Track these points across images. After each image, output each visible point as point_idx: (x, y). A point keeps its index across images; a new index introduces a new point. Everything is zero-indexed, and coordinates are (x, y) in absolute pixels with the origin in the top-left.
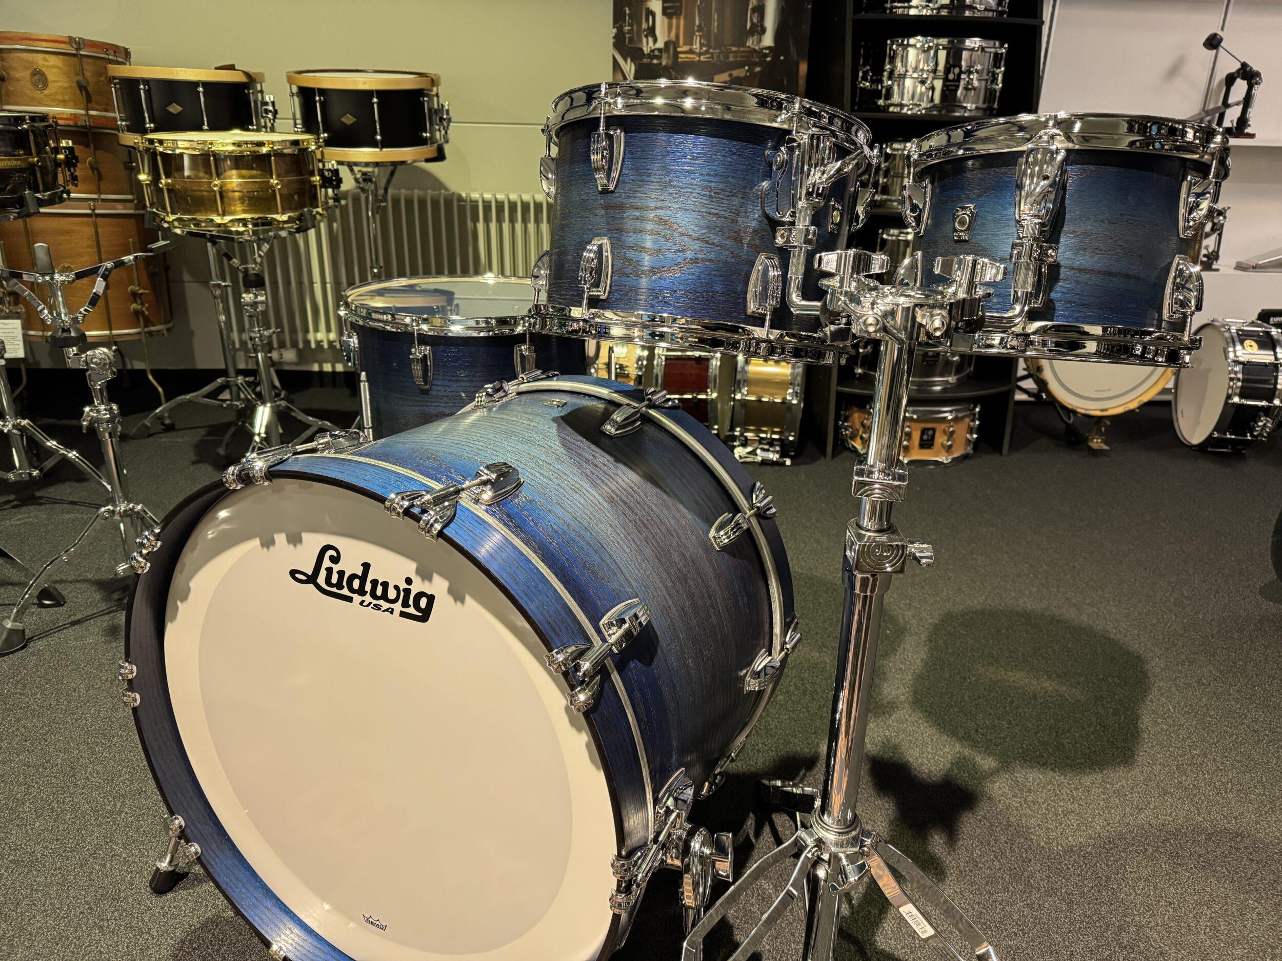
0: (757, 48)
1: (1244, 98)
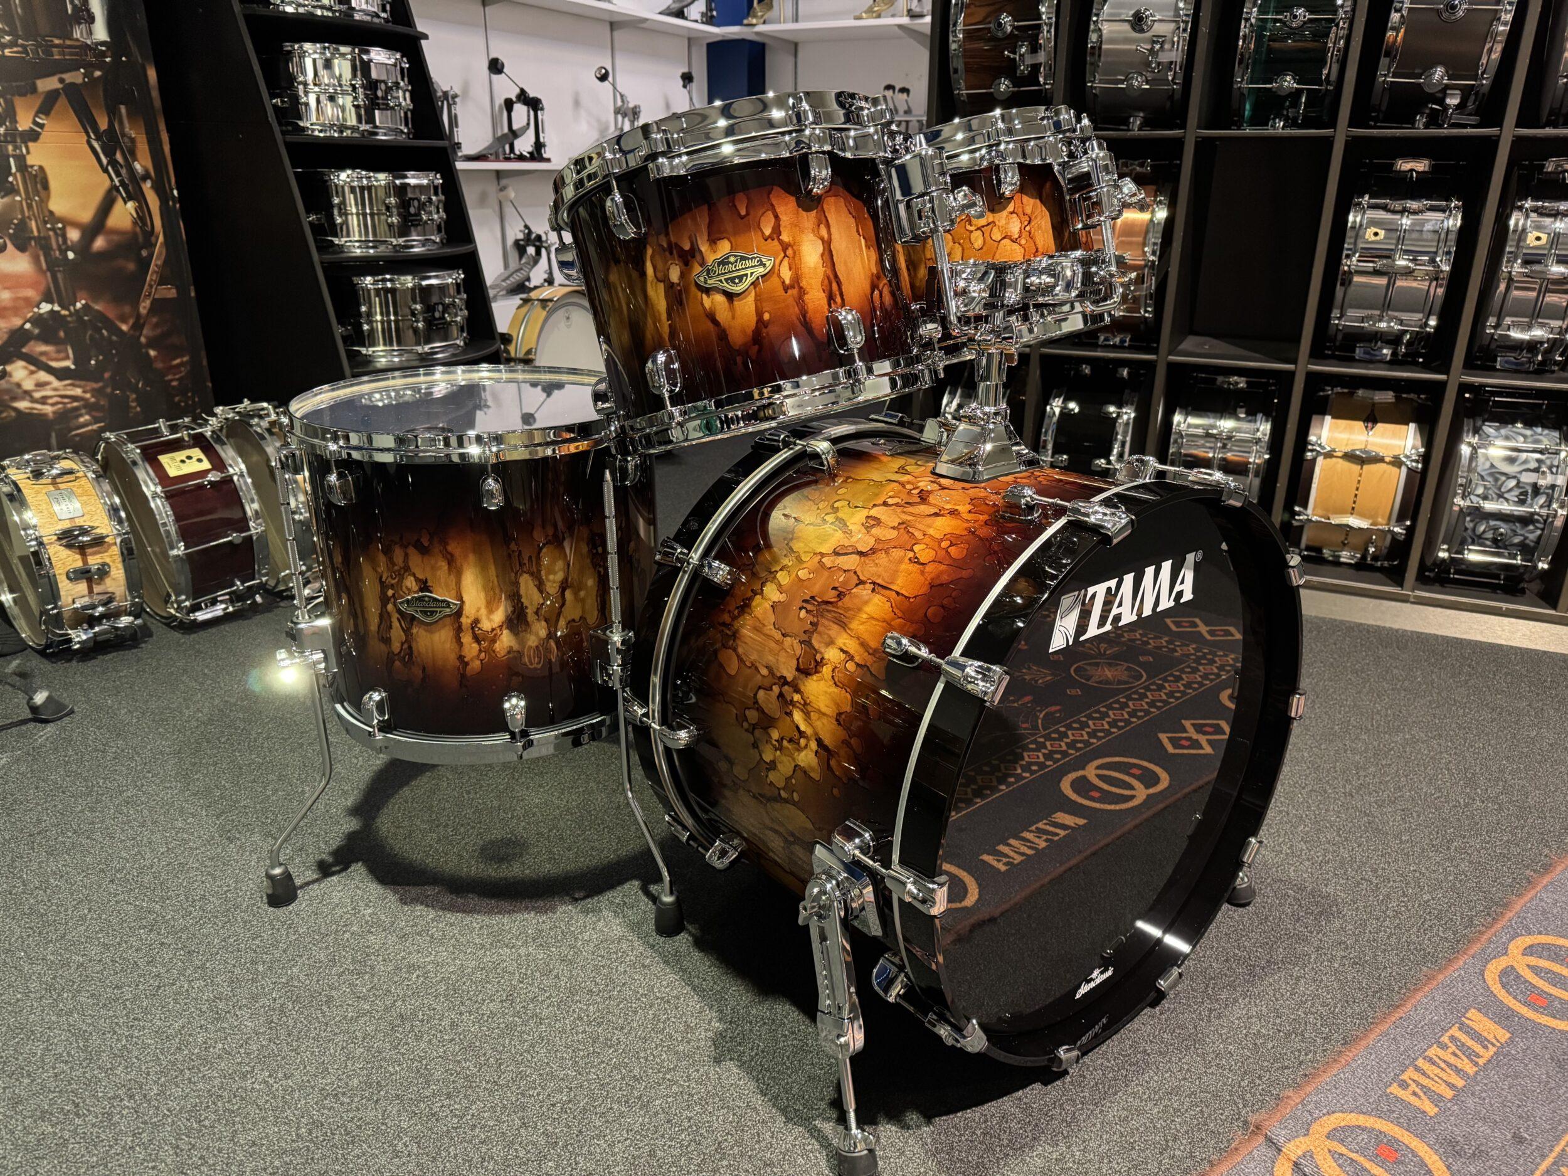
0: (89, 42)
1: (528, 124)
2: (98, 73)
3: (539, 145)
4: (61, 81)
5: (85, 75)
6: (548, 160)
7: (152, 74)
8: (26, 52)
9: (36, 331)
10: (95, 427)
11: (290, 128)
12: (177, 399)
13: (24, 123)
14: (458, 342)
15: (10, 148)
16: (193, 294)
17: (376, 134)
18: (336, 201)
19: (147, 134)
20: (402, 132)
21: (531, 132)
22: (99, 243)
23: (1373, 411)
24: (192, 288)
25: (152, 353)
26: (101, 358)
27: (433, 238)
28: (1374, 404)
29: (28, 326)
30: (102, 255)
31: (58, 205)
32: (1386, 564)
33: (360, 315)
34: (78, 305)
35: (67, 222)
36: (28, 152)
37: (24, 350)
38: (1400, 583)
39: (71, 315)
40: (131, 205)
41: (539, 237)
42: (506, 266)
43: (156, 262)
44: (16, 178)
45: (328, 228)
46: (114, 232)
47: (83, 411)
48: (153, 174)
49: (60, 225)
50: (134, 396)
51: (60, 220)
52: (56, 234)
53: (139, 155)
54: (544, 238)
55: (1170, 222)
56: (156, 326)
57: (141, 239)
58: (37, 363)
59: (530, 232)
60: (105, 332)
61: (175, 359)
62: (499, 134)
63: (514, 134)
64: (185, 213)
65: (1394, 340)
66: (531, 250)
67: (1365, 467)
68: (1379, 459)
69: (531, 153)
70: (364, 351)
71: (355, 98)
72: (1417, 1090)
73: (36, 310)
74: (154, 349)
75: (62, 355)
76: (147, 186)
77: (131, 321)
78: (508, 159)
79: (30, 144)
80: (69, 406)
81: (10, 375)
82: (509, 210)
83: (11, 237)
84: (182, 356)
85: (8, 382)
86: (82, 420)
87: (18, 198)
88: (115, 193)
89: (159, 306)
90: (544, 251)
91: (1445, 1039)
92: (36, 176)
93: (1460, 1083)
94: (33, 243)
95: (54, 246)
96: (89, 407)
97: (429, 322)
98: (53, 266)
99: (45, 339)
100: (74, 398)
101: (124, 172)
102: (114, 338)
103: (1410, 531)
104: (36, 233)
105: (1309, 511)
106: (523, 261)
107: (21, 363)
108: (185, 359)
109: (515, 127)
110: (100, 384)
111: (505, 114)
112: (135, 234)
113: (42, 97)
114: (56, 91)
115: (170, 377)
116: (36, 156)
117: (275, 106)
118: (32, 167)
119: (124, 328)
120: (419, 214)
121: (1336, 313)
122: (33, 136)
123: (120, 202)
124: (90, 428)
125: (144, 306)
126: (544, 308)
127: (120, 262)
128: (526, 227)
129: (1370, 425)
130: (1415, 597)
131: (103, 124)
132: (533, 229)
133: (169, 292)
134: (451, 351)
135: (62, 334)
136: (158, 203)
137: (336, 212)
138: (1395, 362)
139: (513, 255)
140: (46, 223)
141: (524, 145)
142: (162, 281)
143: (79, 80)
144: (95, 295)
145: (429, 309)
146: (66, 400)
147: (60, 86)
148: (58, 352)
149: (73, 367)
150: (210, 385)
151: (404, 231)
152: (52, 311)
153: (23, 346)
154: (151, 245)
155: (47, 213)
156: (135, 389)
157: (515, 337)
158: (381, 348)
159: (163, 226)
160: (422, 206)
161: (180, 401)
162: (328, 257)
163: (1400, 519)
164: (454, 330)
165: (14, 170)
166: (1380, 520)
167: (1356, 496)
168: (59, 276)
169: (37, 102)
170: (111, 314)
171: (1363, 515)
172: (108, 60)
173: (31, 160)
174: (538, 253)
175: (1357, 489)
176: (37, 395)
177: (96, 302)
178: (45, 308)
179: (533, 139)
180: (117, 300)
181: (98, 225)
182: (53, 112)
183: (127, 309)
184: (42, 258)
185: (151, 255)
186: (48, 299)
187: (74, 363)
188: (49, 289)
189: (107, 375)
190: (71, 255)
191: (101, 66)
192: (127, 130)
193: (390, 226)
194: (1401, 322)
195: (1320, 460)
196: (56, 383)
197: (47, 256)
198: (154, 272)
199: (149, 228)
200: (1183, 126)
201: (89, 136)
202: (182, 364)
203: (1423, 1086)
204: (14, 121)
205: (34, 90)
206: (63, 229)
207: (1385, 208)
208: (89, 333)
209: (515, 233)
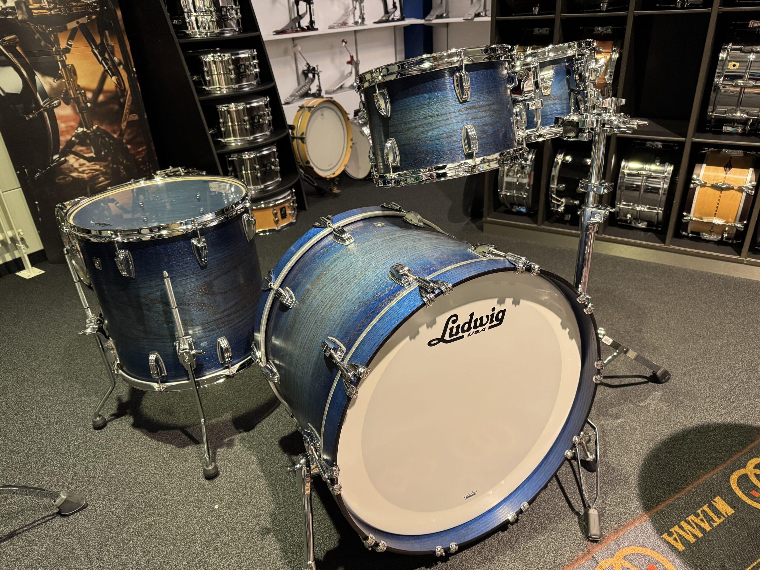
1: (307, 11)
2: (94, 17)
3: (312, 22)
4: (78, 23)
5: (88, 19)
6: (317, 29)
7: (119, 13)
8: (60, 11)
9: (77, 141)
10: (106, 182)
11: (183, 34)
12: (142, 167)
13: (63, 45)
14: (267, 133)
15: (58, 57)
16: (146, 117)
17: (224, 33)
18: (206, 69)
19: (119, 43)
20: (235, 31)
21: (308, 15)
22: (101, 98)
23: (730, 161)
24: (145, 114)
25: (129, 146)
26: (106, 151)
27: (252, 82)
28: (731, 158)
29: (73, 139)
30: (102, 103)
31: (82, 82)
32: (735, 242)
33: (220, 123)
34: (94, 128)
35: (86, 90)
36: (66, 59)
37: (73, 150)
38: (739, 254)
39: (91, 132)
40: (114, 78)
41: (314, 69)
42: (299, 84)
43: (128, 103)
44: (62, 72)
45: (202, 82)
46: (107, 92)
47: (101, 176)
48: (123, 62)
49: (83, 91)
50: (122, 167)
51: (83, 89)
52: (82, 95)
53: (116, 54)
54: (316, 69)
55: (619, 60)
56: (130, 134)
57: (120, 94)
58: (78, 155)
59: (309, 66)
60: (107, 139)
61: (139, 148)
62: (293, 17)
63: (300, 17)
64: (140, 79)
65: (744, 122)
66: (311, 75)
67: (723, 192)
68: (729, 188)
69: (307, 27)
70: (223, 140)
71: (212, 17)
72: (677, 537)
73: (76, 131)
74: (129, 144)
75: (89, 151)
76: (121, 68)
77: (118, 133)
78: (297, 31)
79: (67, 55)
80: (94, 174)
81: (68, 161)
82: (299, 56)
83: (62, 99)
84: (142, 147)
85: (68, 165)
86: (100, 180)
87: (64, 81)
88: (106, 73)
89: (130, 124)
90: (316, 76)
91: (699, 511)
92: (70, 69)
93: (700, 535)
94: (72, 101)
95: (82, 101)
96: (103, 174)
97: (252, 124)
98: (81, 110)
99: (81, 144)
100: (96, 170)
101: (109, 63)
102: (111, 141)
103: (746, 226)
104: (73, 96)
105: (691, 215)
106: (307, 81)
107: (72, 156)
108: (144, 148)
109: (301, 13)
110: (107, 163)
111: (295, 7)
112: (117, 92)
113: (70, 32)
114: (76, 28)
115: (138, 157)
116: (70, 60)
117: (174, 25)
118: (68, 65)
119: (115, 136)
120: (245, 72)
121: (710, 108)
122: (67, 51)
123: (109, 77)
124: (104, 183)
125: (124, 125)
126: (309, 111)
127: (111, 106)
128: (308, 64)
129: (728, 169)
130: (747, 261)
131: (98, 41)
132: (311, 65)
133: (134, 117)
134: (264, 137)
135: (88, 141)
136: (126, 76)
137: (206, 74)
138: (744, 135)
139: (302, 78)
140: (77, 91)
141: (305, 22)
142: (131, 112)
143: (86, 21)
144: (101, 123)
145: (252, 119)
146: (93, 171)
147: (77, 25)
148: (87, 149)
149: (94, 156)
150: (156, 158)
151: (238, 80)
152: (83, 131)
153: (72, 147)
154: (124, 96)
155: (77, 86)
156: (122, 164)
157: (296, 126)
158: (232, 138)
159: (130, 86)
160: (247, 67)
161: (143, 168)
162: (202, 98)
163: (741, 220)
164: (265, 127)
165: (61, 67)
166: (730, 220)
167: (717, 207)
168: (85, 114)
169: (68, 34)
170: (109, 130)
171: (721, 217)
172: (98, 9)
173: (68, 62)
174: (314, 76)
175: (718, 204)
176: (80, 170)
177: (102, 125)
178: (80, 130)
179: (309, 20)
180: (111, 123)
181: (99, 90)
182: (76, 38)
183: (116, 127)
184: (77, 107)
185: (125, 101)
186: (81, 126)
187: (95, 154)
188: (81, 121)
189: (109, 159)
190: (89, 105)
191: (95, 13)
192: (109, 42)
193: (231, 79)
194: (747, 114)
195: (698, 188)
196: (88, 164)
197: (78, 106)
198: (127, 108)
199: (123, 88)
200: (627, 9)
201: (92, 48)
202: (143, 150)
203: (680, 535)
204: (59, 44)
205: (66, 29)
206: (85, 93)
207: (740, 50)
208: (100, 140)
209: (302, 67)
